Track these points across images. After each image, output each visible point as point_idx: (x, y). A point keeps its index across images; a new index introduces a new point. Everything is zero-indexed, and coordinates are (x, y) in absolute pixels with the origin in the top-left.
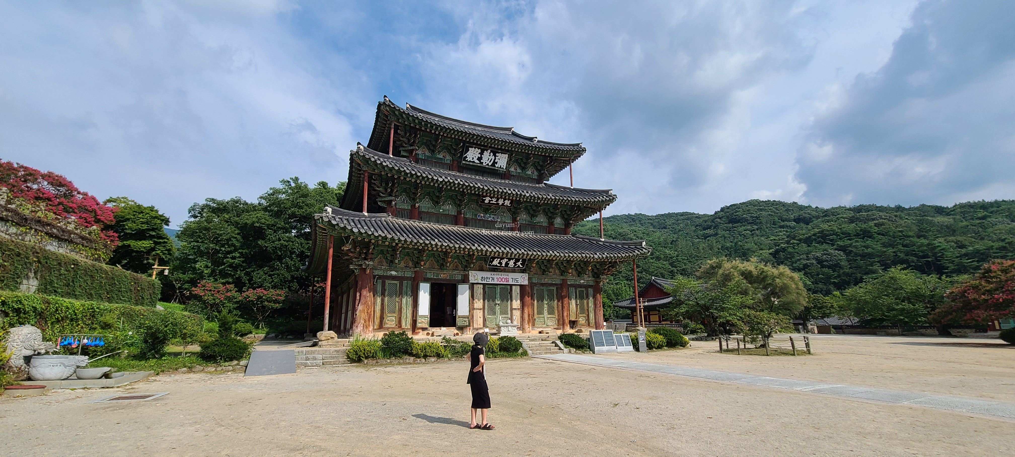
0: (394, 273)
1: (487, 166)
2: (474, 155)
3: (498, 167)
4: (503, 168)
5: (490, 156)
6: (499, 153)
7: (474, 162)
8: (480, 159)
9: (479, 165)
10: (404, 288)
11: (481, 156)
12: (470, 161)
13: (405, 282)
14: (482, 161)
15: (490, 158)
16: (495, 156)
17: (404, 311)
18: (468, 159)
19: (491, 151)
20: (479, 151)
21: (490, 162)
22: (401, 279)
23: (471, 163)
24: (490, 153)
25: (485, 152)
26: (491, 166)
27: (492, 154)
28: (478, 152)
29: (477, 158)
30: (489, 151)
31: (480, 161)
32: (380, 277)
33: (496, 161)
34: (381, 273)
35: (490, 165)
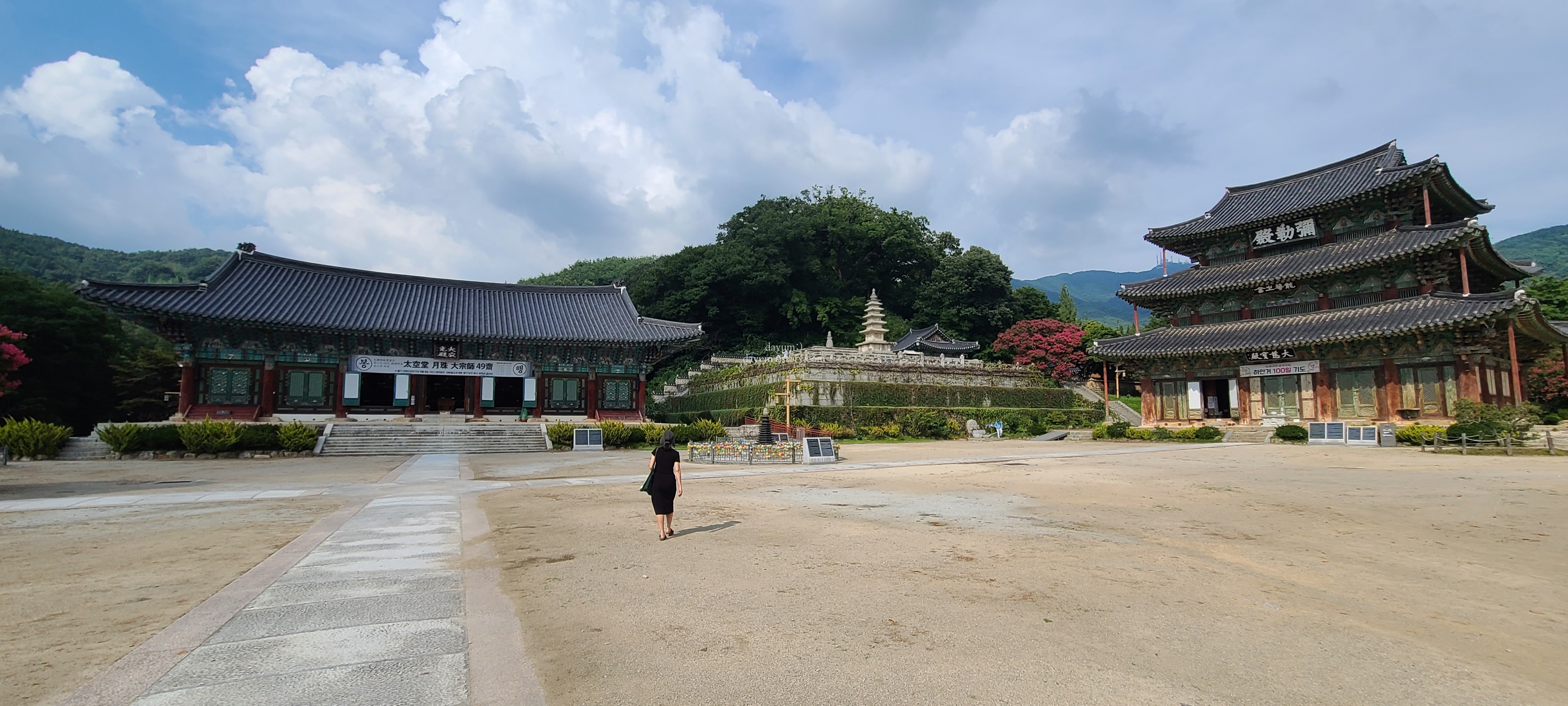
0: (1167, 376)
1: (1287, 242)
2: (1266, 236)
3: (1304, 237)
4: (1311, 236)
5: (1286, 229)
6: (1298, 222)
9: (1276, 244)
10: (1179, 388)
11: (1274, 234)
13: (1178, 382)
14: (1278, 238)
15: (1288, 231)
16: (1294, 227)
17: (1180, 406)
18: (1260, 243)
20: (1270, 230)
22: (1174, 380)
23: (1265, 246)
24: (1285, 227)
25: (1278, 228)
26: (1293, 238)
27: (1288, 227)
28: (1269, 232)
29: (1270, 237)
30: (1283, 225)
31: (1275, 239)
32: (1157, 380)
33: (1298, 231)
34: (1157, 377)
35: (1291, 238)
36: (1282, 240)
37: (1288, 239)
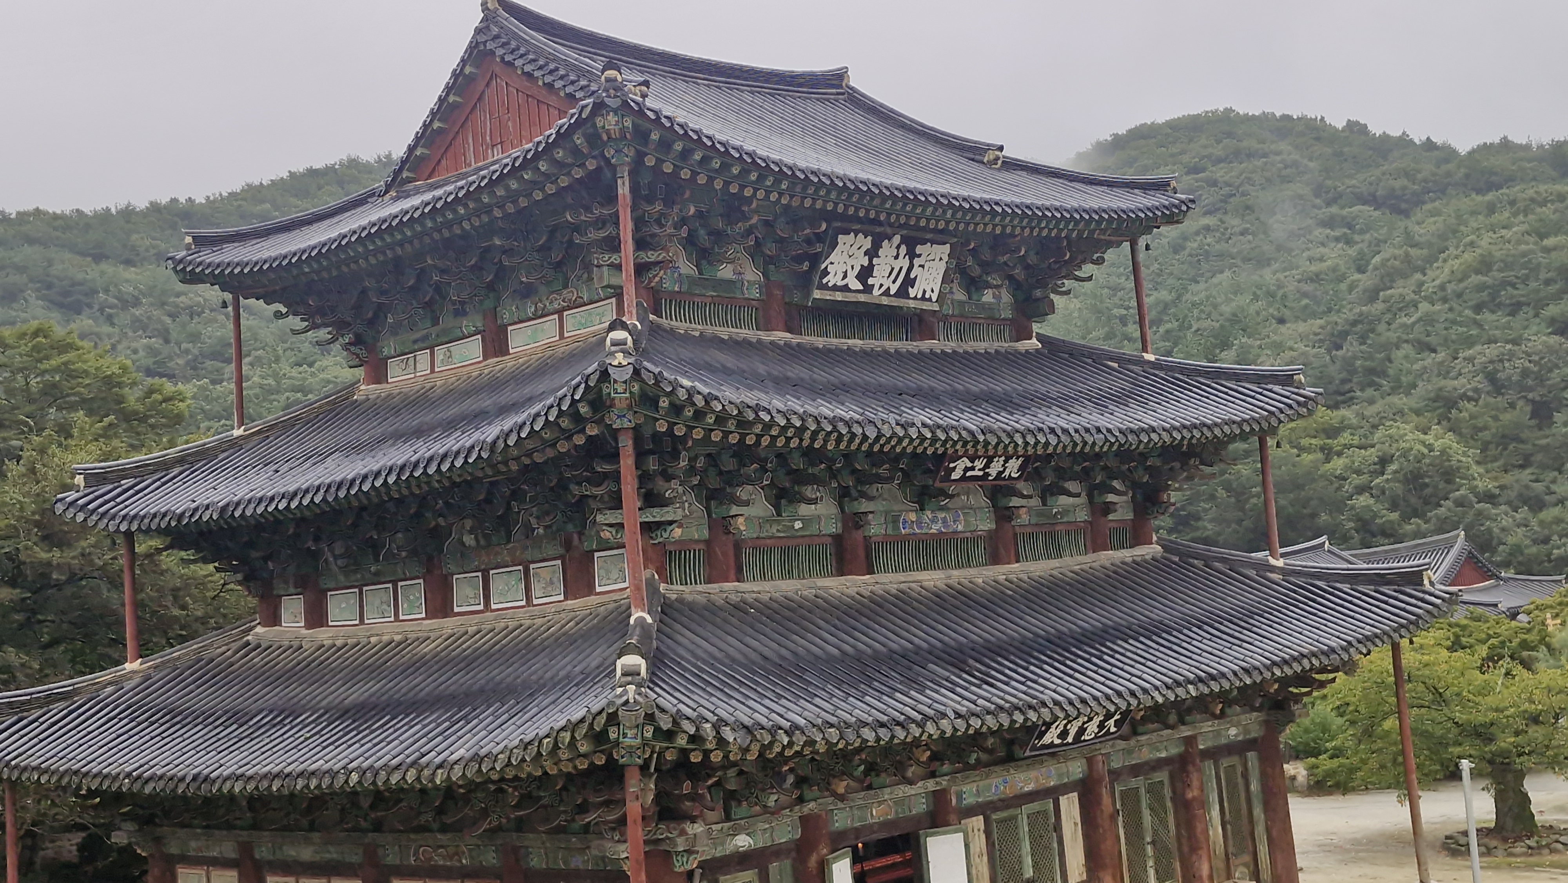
1: (885, 301)
2: (850, 262)
3: (915, 298)
4: (930, 299)
5: (896, 257)
6: (924, 242)
7: (846, 288)
8: (865, 273)
9: (862, 298)
11: (871, 261)
12: (835, 288)
14: (870, 281)
15: (897, 265)
16: (912, 255)
18: (832, 280)
19: (904, 240)
20: (867, 243)
21: (894, 282)
23: (839, 296)
24: (898, 247)
25: (885, 243)
26: (896, 295)
27: (903, 249)
28: (864, 249)
29: (857, 269)
30: (897, 239)
31: (863, 282)
33: (912, 276)
35: (892, 292)
36: (876, 292)
37: (887, 293)
